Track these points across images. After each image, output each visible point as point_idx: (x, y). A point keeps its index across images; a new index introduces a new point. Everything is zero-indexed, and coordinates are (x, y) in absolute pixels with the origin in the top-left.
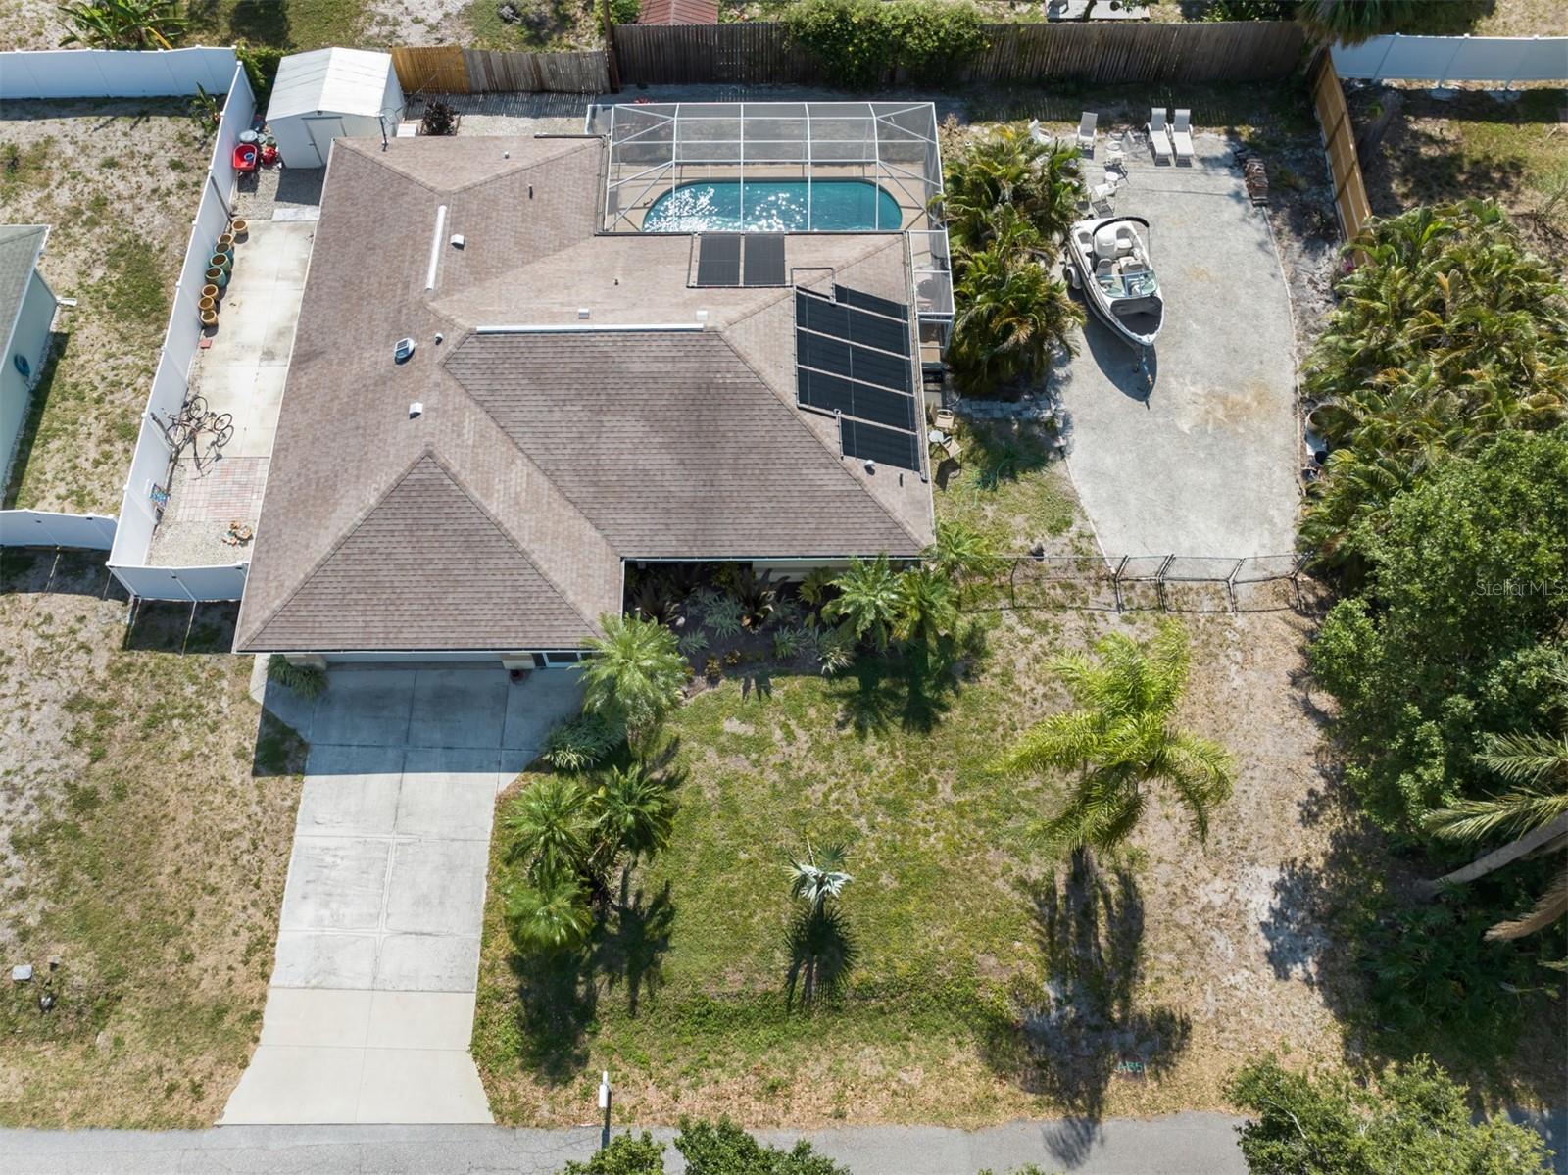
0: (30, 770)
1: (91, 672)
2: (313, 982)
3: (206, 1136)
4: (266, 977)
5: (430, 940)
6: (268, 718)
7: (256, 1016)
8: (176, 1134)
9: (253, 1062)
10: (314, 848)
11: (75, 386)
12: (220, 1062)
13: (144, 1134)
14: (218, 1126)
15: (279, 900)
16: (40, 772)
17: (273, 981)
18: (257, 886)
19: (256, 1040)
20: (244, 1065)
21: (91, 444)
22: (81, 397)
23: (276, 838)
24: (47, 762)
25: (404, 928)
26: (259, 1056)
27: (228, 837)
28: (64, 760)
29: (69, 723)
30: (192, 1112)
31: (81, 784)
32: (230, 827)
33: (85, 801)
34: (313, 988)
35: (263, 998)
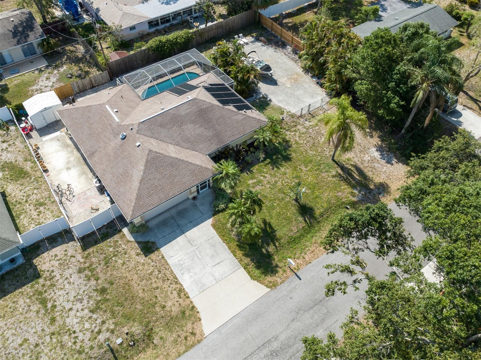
0: (81, 292)
1: (79, 261)
2: (201, 290)
3: (204, 342)
4: (188, 297)
5: (221, 263)
6: (139, 243)
7: (193, 307)
8: (196, 347)
9: (202, 317)
10: (176, 262)
11: (16, 201)
12: (193, 323)
13: (188, 353)
14: (206, 337)
15: (177, 279)
16: (84, 291)
17: (190, 297)
18: (168, 280)
19: (198, 312)
20: (200, 320)
21: (33, 212)
22: (20, 203)
23: (164, 266)
24: (84, 288)
25: (214, 265)
26: (202, 315)
27: (151, 274)
28: (89, 285)
29: (82, 275)
30: (196, 339)
31: (98, 288)
32: (149, 271)
33: (103, 291)
34: (202, 292)
35: (191, 302)
